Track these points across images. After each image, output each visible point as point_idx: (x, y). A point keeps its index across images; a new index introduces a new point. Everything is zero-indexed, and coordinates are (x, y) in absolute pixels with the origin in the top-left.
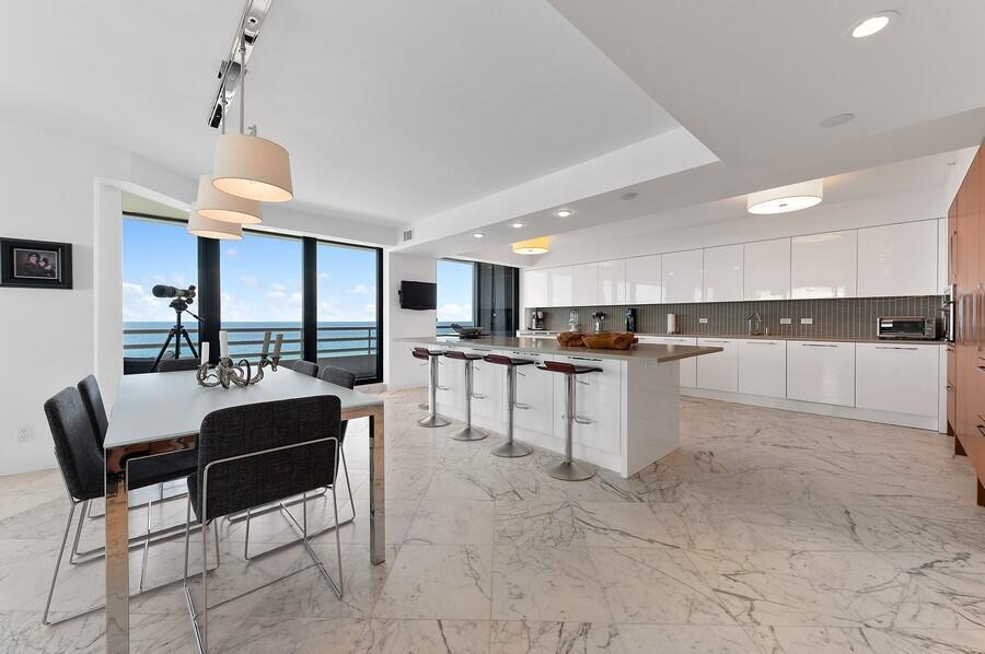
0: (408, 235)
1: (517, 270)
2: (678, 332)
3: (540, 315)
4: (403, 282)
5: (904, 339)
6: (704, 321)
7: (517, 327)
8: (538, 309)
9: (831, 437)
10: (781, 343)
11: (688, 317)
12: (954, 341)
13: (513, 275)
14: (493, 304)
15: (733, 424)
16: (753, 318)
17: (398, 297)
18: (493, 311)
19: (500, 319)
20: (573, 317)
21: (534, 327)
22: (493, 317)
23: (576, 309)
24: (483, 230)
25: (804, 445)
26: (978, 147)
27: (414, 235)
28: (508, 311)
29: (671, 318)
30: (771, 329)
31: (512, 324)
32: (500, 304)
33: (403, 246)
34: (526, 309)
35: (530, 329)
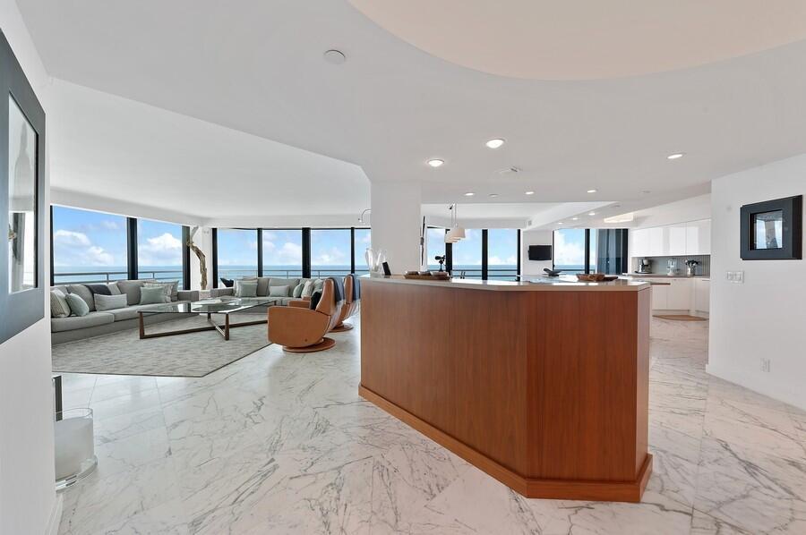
0: (530, 223)
1: (626, 231)
3: (645, 262)
4: (530, 247)
7: (626, 271)
8: (644, 258)
13: (623, 235)
14: (608, 254)
17: (527, 254)
18: (608, 259)
19: (613, 264)
20: (671, 262)
21: (640, 271)
23: (673, 258)
24: (578, 216)
27: (533, 223)
28: (618, 260)
31: (622, 266)
32: (613, 255)
33: (528, 228)
34: (633, 258)
35: (636, 272)
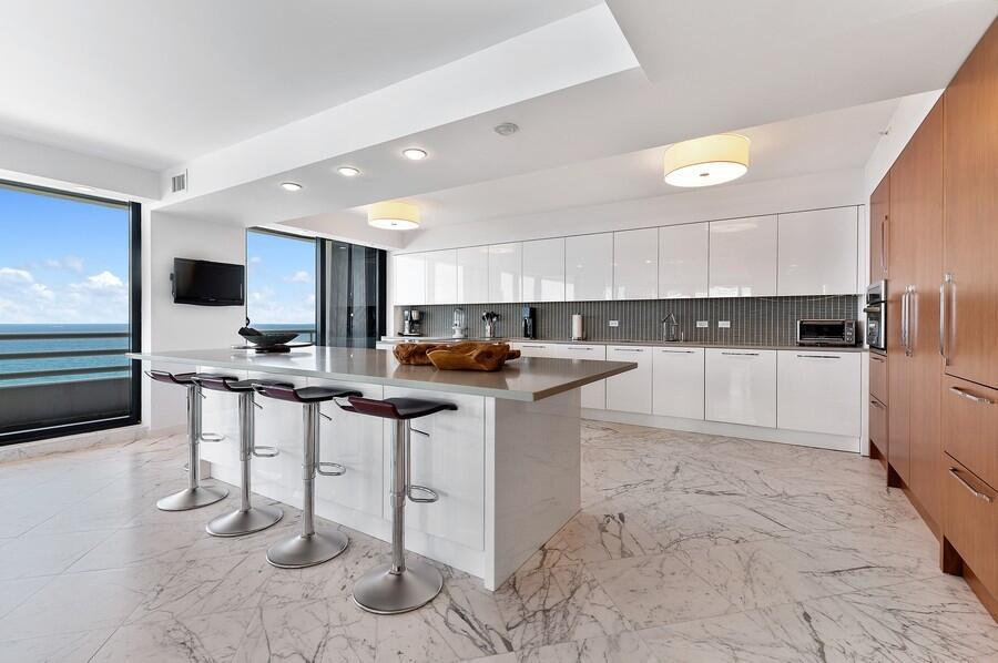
0: (179, 183)
1: (383, 254)
2: (585, 338)
3: (415, 315)
4: (178, 262)
5: (823, 345)
6: (614, 324)
7: (383, 332)
8: (413, 308)
9: (757, 472)
10: (699, 351)
11: (597, 319)
12: (885, 349)
13: (377, 261)
15: (647, 461)
16: (667, 320)
17: (168, 285)
18: (350, 310)
19: (360, 321)
20: (458, 319)
21: (407, 332)
22: (350, 320)
23: (461, 308)
24: (293, 177)
25: (732, 488)
26: (942, 91)
27: (190, 182)
28: (370, 310)
29: (576, 320)
30: (687, 334)
31: (376, 328)
32: (360, 301)
33: (171, 200)
34: (396, 307)
35: (401, 334)
